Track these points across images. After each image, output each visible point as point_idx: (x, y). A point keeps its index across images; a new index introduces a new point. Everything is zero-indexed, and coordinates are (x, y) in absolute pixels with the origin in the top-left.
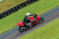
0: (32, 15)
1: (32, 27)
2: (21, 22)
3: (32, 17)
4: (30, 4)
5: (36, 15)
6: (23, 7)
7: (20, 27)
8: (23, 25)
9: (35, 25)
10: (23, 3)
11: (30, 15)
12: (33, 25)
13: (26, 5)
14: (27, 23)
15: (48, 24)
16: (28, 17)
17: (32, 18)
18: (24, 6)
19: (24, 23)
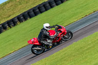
0: (54, 27)
1: (54, 46)
2: (34, 39)
3: (54, 29)
4: (22, 22)
5: (60, 27)
6: (11, 27)
7: (33, 47)
8: (38, 43)
9: (58, 43)
10: (10, 20)
11: (50, 27)
12: (56, 44)
13: (15, 24)
14: (44, 40)
15: (52, 55)
16: (47, 30)
17: (53, 32)
18: (13, 24)
19: (40, 40)
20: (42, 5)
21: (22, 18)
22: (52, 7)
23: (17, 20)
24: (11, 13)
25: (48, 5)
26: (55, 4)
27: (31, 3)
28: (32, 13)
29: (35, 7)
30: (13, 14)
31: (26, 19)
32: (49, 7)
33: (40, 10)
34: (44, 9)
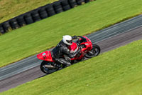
13: (5, 30)
18: (2, 31)
20: (43, 9)
21: (15, 23)
22: (57, 12)
23: (8, 25)
24: (4, 14)
25: (52, 9)
26: (61, 9)
27: (32, 2)
28: (30, 18)
29: (35, 10)
30: (7, 16)
31: (20, 25)
32: (53, 12)
33: (40, 15)
34: (46, 15)
